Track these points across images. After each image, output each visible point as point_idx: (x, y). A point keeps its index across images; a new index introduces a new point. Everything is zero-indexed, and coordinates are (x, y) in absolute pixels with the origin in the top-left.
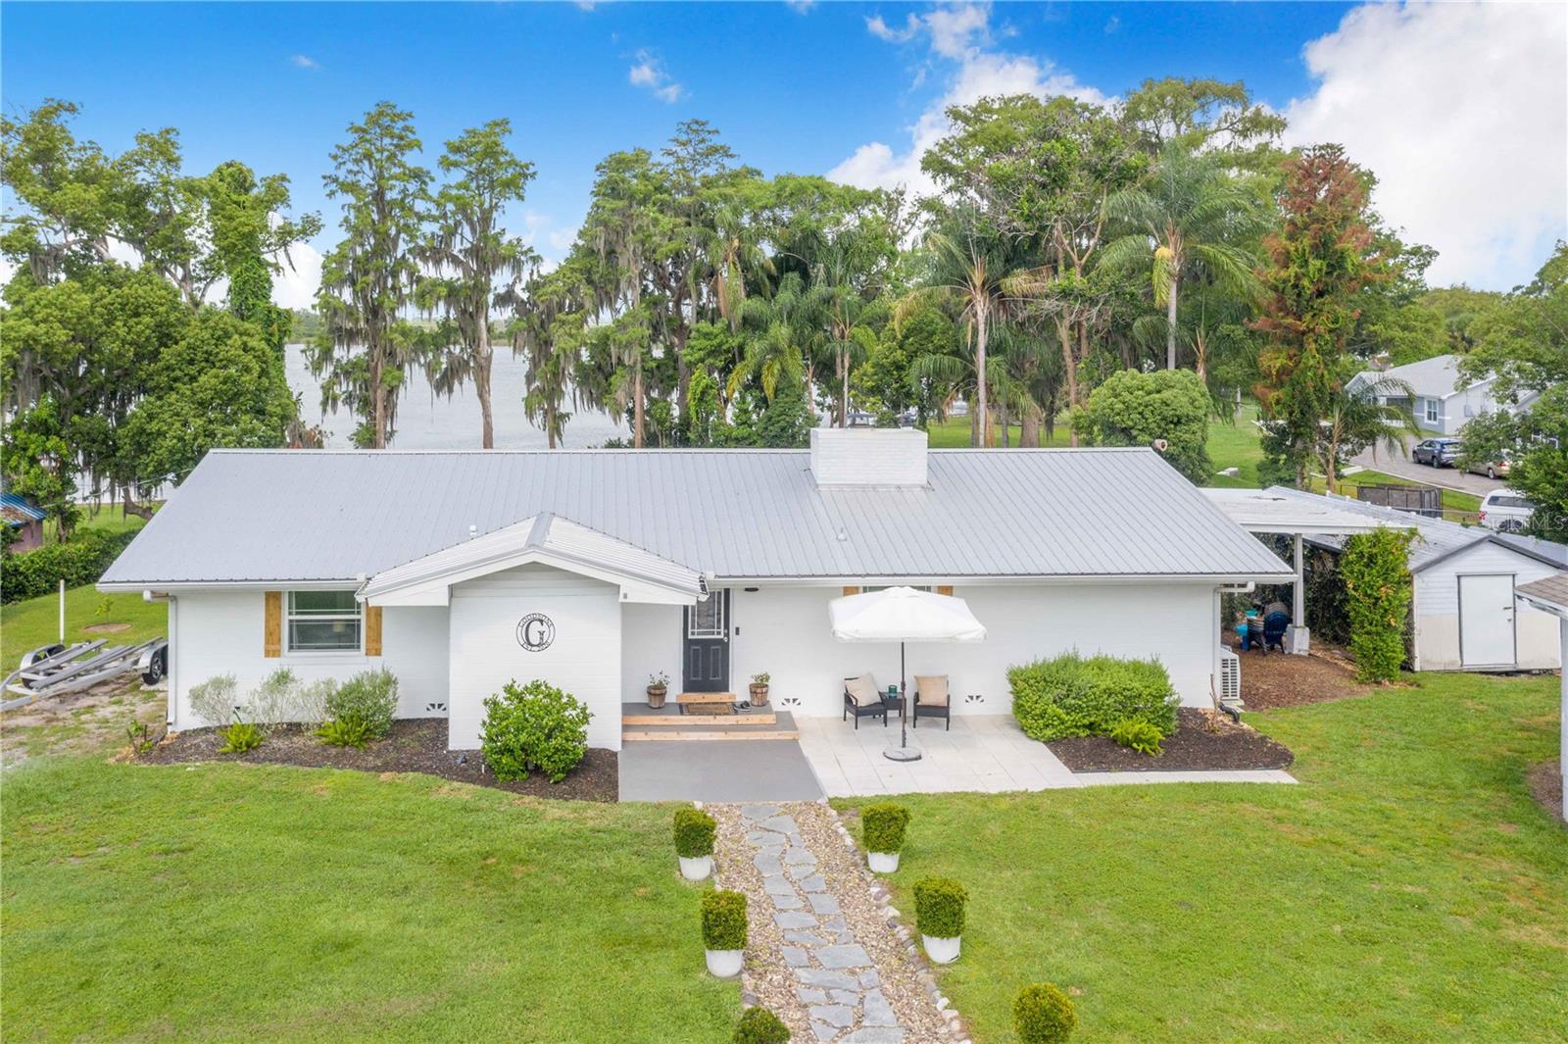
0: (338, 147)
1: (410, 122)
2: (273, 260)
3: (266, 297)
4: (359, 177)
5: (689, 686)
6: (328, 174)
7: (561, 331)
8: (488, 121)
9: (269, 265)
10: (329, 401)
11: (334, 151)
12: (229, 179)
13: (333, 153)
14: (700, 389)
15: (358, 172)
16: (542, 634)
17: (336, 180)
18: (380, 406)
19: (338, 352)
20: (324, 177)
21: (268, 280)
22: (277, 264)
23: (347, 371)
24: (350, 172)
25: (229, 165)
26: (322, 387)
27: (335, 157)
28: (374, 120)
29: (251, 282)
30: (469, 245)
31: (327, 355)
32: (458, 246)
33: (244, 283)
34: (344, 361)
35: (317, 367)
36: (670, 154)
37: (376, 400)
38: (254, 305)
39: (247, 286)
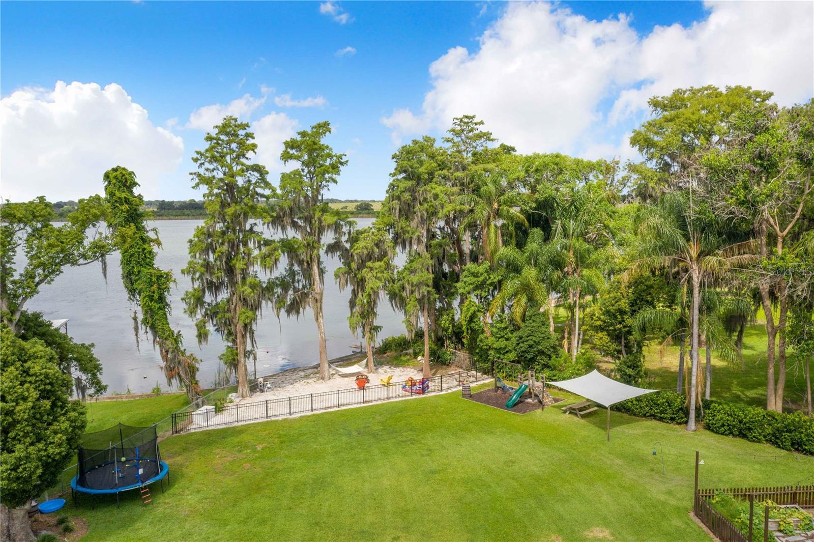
0: (198, 153)
1: (248, 130)
3: (150, 265)
4: (215, 173)
6: (194, 172)
7: (370, 274)
8: (314, 124)
9: (152, 241)
10: (202, 336)
11: (195, 156)
12: (114, 181)
13: (195, 157)
14: (469, 314)
15: (214, 169)
17: (199, 175)
18: (239, 335)
19: (208, 298)
20: (191, 174)
21: (151, 253)
22: (158, 239)
23: (214, 313)
24: (207, 170)
25: (115, 170)
26: (197, 325)
27: (196, 160)
28: (224, 129)
29: (136, 255)
30: (304, 214)
31: (198, 301)
33: (131, 256)
34: (214, 305)
36: (448, 141)
37: (236, 332)
38: (139, 272)
39: (133, 259)
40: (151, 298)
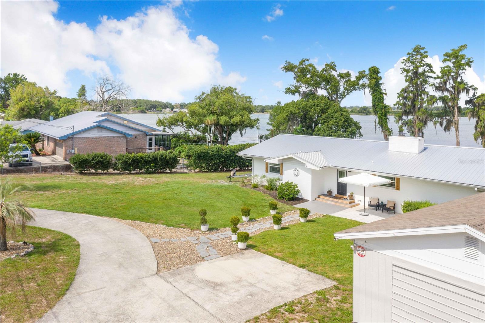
0: (404, 60)
1: (425, 50)
2: (385, 92)
3: (382, 102)
4: (410, 68)
5: (338, 193)
8: (459, 46)
12: (372, 71)
15: (410, 66)
16: (297, 173)
17: (404, 69)
19: (404, 117)
20: (401, 68)
21: (383, 98)
22: (386, 93)
23: (406, 123)
24: (407, 66)
25: (373, 67)
26: (399, 127)
27: (403, 63)
28: (415, 50)
30: (452, 86)
31: (400, 118)
32: (448, 86)
34: (407, 120)
35: (397, 122)
37: (415, 132)
38: (378, 104)
39: (376, 99)
40: (382, 114)
